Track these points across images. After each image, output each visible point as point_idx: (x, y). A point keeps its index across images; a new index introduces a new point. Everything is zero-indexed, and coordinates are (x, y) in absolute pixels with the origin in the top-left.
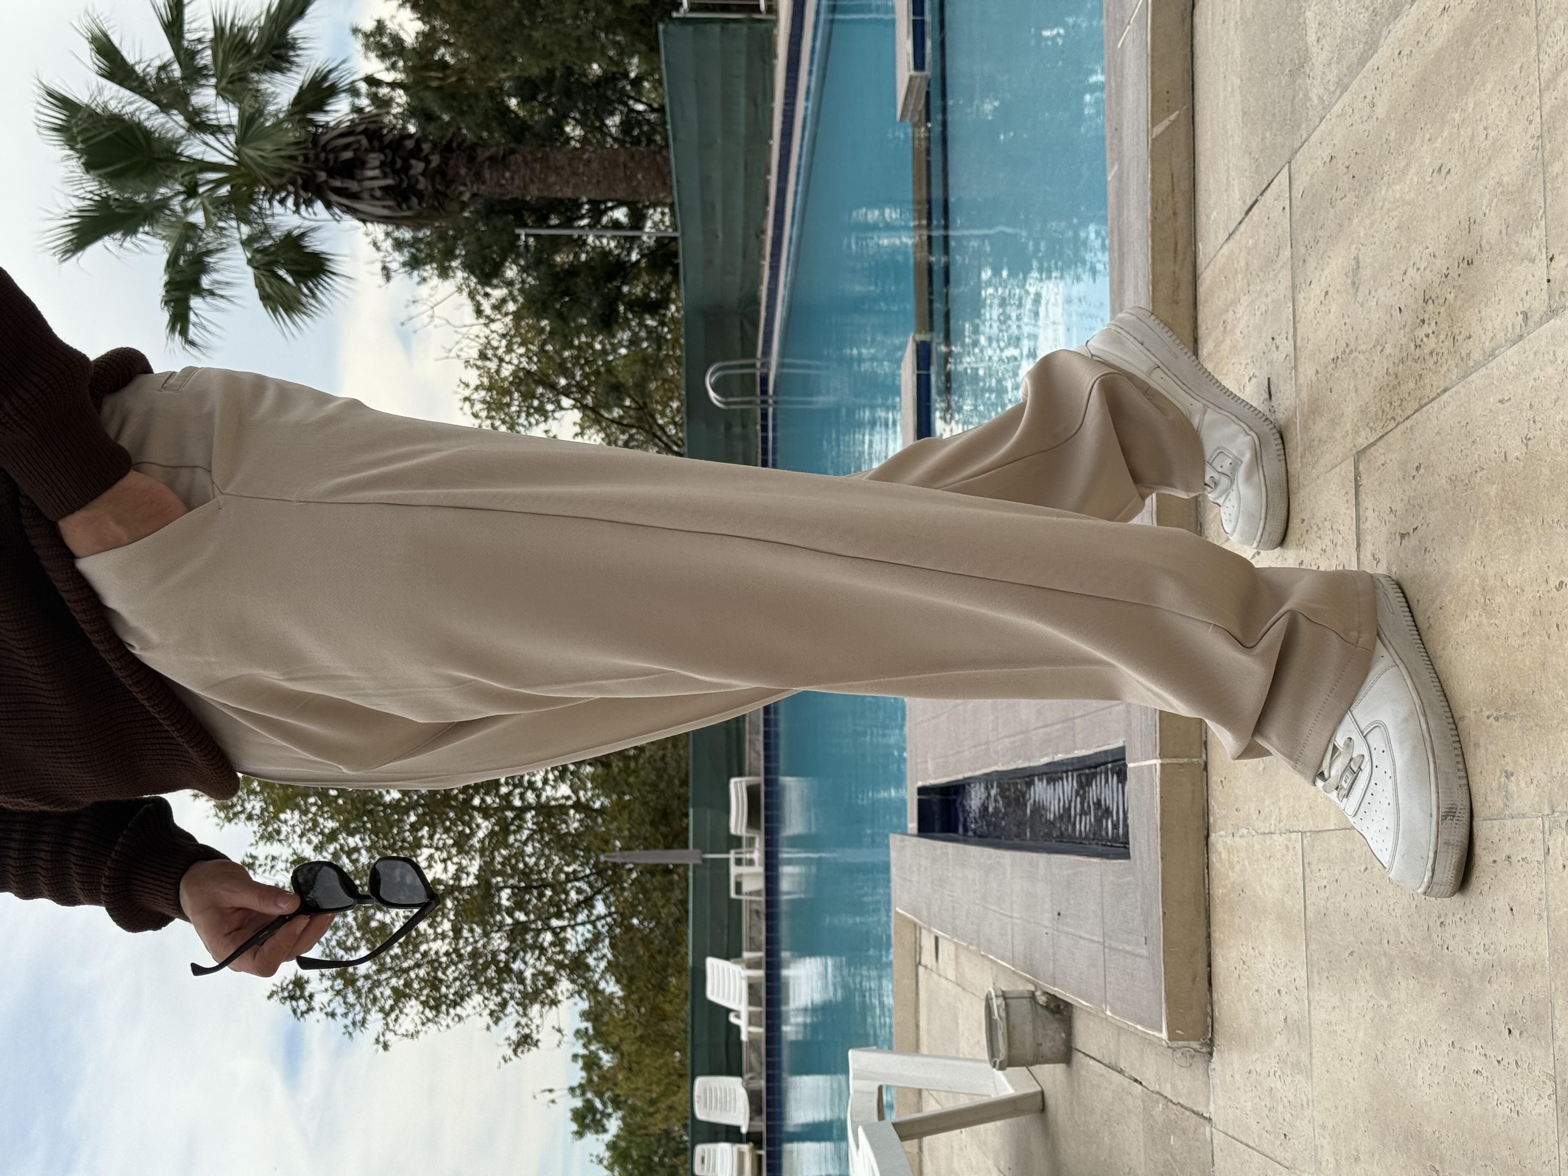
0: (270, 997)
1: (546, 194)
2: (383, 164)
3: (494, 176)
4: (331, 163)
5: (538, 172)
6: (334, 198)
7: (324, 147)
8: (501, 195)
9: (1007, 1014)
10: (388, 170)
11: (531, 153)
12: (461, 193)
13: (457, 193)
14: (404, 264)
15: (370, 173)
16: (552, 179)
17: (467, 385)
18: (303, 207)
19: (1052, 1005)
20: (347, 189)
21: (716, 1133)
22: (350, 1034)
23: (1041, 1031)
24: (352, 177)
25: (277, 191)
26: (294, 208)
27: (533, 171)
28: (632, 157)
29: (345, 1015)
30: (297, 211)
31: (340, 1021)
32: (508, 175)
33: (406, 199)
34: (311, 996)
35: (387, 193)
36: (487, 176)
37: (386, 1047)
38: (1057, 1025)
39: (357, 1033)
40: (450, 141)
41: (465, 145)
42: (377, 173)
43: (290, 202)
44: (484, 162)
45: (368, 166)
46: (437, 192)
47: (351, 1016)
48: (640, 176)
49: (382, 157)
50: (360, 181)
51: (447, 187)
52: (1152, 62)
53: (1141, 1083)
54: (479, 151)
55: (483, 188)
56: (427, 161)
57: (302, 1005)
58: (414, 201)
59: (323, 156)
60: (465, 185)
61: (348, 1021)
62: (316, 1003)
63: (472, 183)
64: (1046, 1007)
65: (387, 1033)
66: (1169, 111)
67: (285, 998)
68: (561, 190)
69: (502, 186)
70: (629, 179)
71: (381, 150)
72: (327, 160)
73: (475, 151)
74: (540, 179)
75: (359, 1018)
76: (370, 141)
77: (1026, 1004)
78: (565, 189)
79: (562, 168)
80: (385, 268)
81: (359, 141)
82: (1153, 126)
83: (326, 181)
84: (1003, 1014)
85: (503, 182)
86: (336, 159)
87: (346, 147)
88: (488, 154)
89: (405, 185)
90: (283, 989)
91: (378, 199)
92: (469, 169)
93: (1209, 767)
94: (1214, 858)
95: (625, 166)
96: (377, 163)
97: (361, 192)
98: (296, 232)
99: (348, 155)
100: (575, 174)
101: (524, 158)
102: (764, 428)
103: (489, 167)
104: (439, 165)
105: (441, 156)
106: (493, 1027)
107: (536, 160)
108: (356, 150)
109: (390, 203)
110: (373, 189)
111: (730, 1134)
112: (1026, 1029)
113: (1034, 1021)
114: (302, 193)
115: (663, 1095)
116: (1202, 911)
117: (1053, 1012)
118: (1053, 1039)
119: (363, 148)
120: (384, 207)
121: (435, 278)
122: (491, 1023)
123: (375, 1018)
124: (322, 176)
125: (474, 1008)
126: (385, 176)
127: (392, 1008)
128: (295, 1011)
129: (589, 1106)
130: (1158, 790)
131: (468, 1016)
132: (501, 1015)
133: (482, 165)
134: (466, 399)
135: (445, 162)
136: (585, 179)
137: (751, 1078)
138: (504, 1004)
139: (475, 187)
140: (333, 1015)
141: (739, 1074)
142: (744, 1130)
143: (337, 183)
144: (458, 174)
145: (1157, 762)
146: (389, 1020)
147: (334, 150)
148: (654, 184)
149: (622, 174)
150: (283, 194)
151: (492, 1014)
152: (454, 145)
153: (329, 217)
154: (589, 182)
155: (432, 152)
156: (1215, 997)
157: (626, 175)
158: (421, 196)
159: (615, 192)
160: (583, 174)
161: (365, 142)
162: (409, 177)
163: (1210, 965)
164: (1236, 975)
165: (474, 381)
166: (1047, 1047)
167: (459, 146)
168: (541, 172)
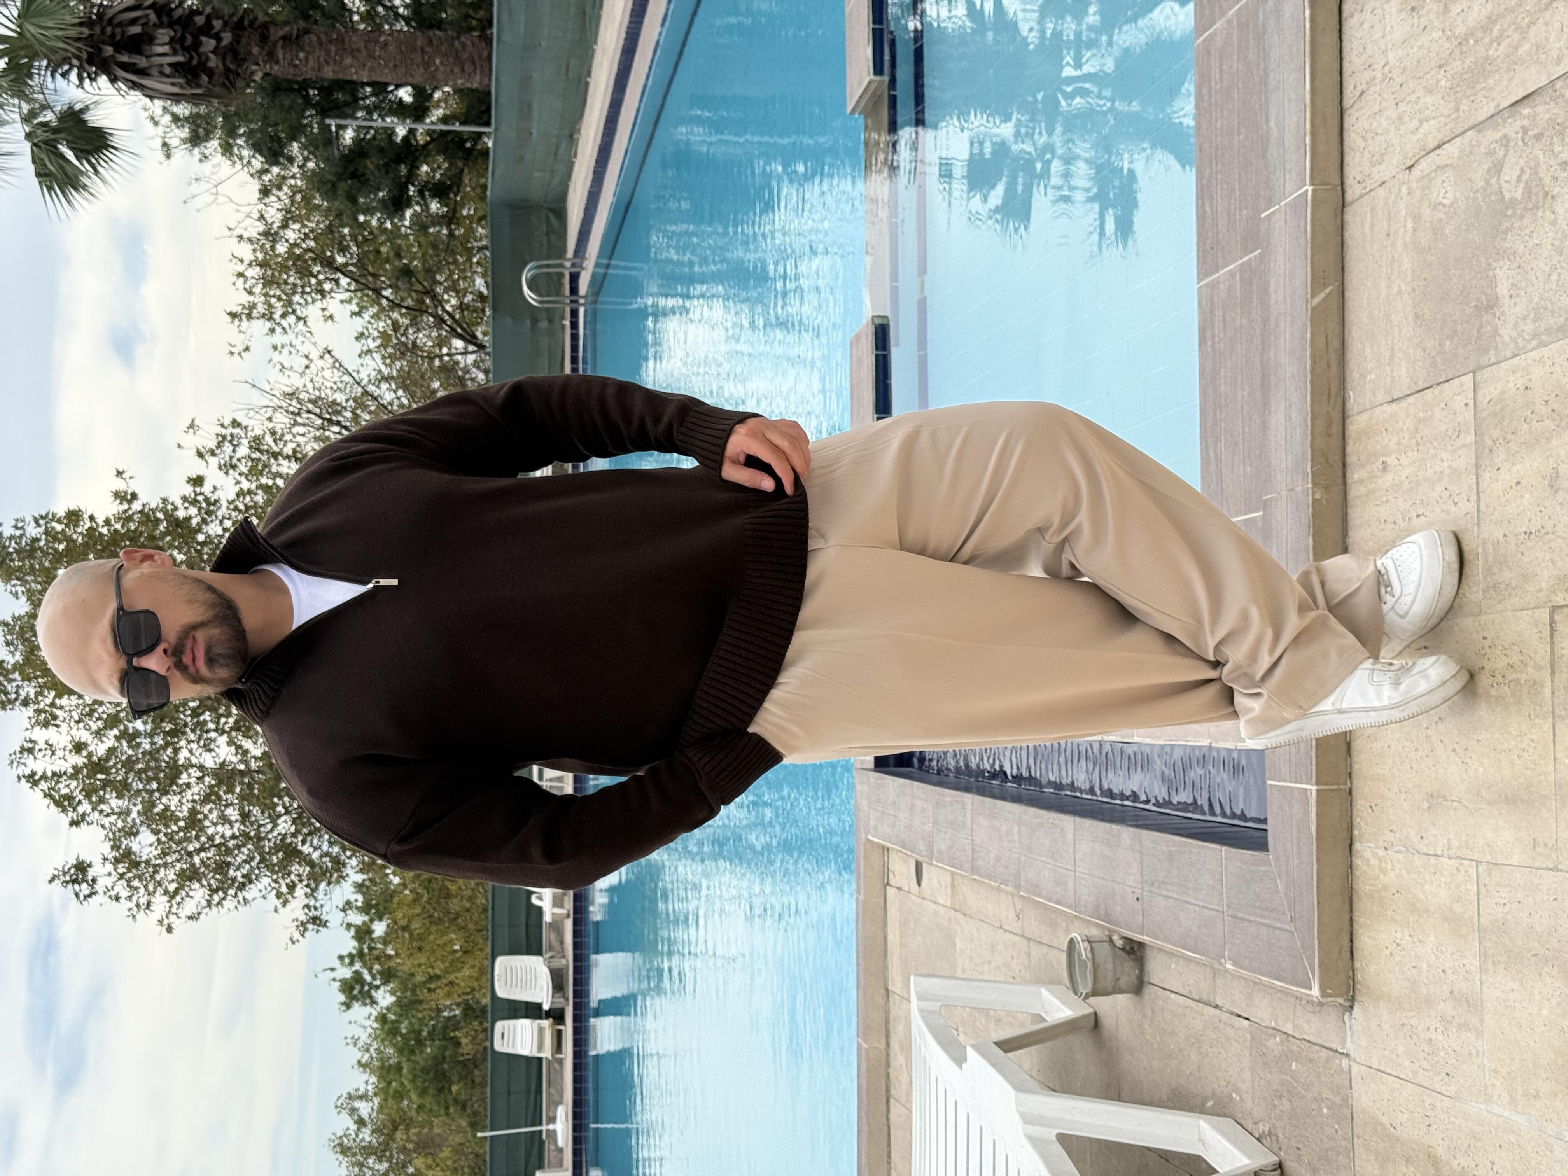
0: (51, 881)
1: (341, 76)
2: (172, 41)
3: (288, 56)
4: (118, 37)
5: (333, 54)
6: (120, 73)
7: (110, 21)
8: (295, 75)
9: (1093, 954)
10: (178, 47)
11: (326, 34)
12: (253, 73)
13: (249, 71)
14: (184, 141)
15: (159, 49)
16: (348, 61)
17: (242, 261)
18: (87, 81)
19: (1128, 948)
20: (134, 64)
21: (516, 1010)
22: (134, 916)
23: (1119, 968)
24: (140, 53)
25: (59, 65)
26: (77, 83)
27: (328, 52)
28: (430, 42)
29: (130, 898)
30: (81, 85)
31: (125, 904)
32: (301, 55)
33: (196, 76)
34: (94, 881)
35: (177, 70)
36: (281, 56)
37: (170, 929)
38: (1132, 964)
39: (141, 915)
40: (242, 19)
41: (257, 23)
42: (166, 49)
43: (73, 76)
44: (277, 41)
45: (157, 41)
46: (228, 70)
47: (135, 899)
48: (438, 62)
49: (172, 33)
50: (148, 57)
51: (239, 66)
52: (1312, 248)
53: (1248, 1019)
54: (272, 30)
55: (276, 68)
56: (218, 39)
57: (85, 889)
58: (205, 78)
59: (109, 30)
60: (258, 64)
61: (132, 905)
62: (100, 887)
63: (265, 62)
64: (1123, 949)
65: (171, 916)
66: (1325, 286)
67: (67, 882)
68: (356, 73)
69: (296, 66)
70: (427, 65)
71: (170, 25)
72: (113, 35)
73: (268, 30)
74: (335, 61)
75: (143, 901)
76: (159, 16)
77: (1106, 947)
78: (361, 72)
79: (358, 50)
80: (165, 144)
81: (147, 16)
82: (1313, 297)
83: (112, 56)
84: (1090, 955)
85: (297, 62)
86: (123, 33)
87: (133, 22)
88: (281, 33)
89: (195, 62)
90: (65, 873)
91: (167, 76)
92: (262, 48)
93: (1354, 793)
94: (1357, 861)
95: (423, 51)
96: (167, 39)
97: (150, 67)
98: (78, 107)
99: (136, 30)
100: (371, 56)
101: (319, 38)
102: (574, 325)
103: (282, 47)
104: (231, 43)
105: (233, 34)
106: (281, 910)
107: (330, 41)
108: (144, 25)
109: (181, 81)
110: (162, 65)
111: (532, 1011)
112: (1108, 967)
113: (1114, 961)
114: (86, 66)
115: (446, 972)
116: (1347, 900)
117: (1128, 953)
118: (1129, 975)
119: (151, 23)
120: (173, 84)
121: (219, 155)
122: (279, 906)
123: (160, 902)
124: (109, 50)
125: (261, 891)
126: (175, 53)
127: (176, 892)
128: (77, 895)
129: (358, 978)
130: (1314, 810)
131: (255, 899)
132: (289, 897)
133: (275, 46)
134: (241, 275)
135: (237, 39)
136: (382, 62)
137: (552, 957)
138: (292, 887)
139: (268, 67)
140: (117, 898)
141: (539, 953)
142: (546, 1007)
143: (125, 58)
144: (250, 53)
145: (1314, 788)
146: (174, 902)
147: (120, 24)
148: (452, 71)
149: (420, 59)
150: (66, 67)
151: (279, 895)
152: (246, 23)
153: (116, 92)
154: (386, 65)
155: (223, 30)
156: (1357, 965)
157: (423, 58)
158: (211, 73)
159: (412, 76)
160: (380, 57)
161: (153, 17)
162: (199, 55)
163: (1352, 941)
164: (1388, 952)
165: (248, 256)
166: (1123, 982)
167: (251, 24)
168: (336, 54)
